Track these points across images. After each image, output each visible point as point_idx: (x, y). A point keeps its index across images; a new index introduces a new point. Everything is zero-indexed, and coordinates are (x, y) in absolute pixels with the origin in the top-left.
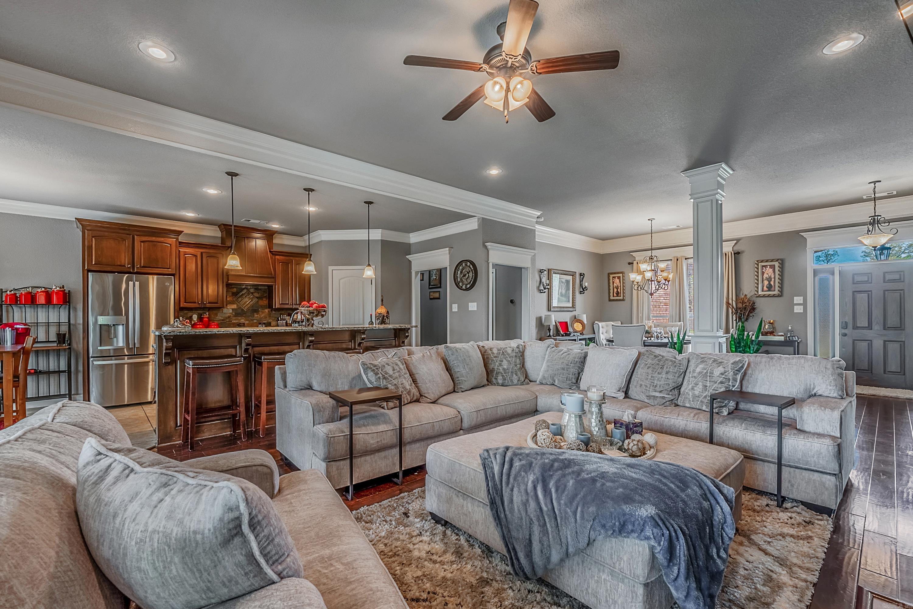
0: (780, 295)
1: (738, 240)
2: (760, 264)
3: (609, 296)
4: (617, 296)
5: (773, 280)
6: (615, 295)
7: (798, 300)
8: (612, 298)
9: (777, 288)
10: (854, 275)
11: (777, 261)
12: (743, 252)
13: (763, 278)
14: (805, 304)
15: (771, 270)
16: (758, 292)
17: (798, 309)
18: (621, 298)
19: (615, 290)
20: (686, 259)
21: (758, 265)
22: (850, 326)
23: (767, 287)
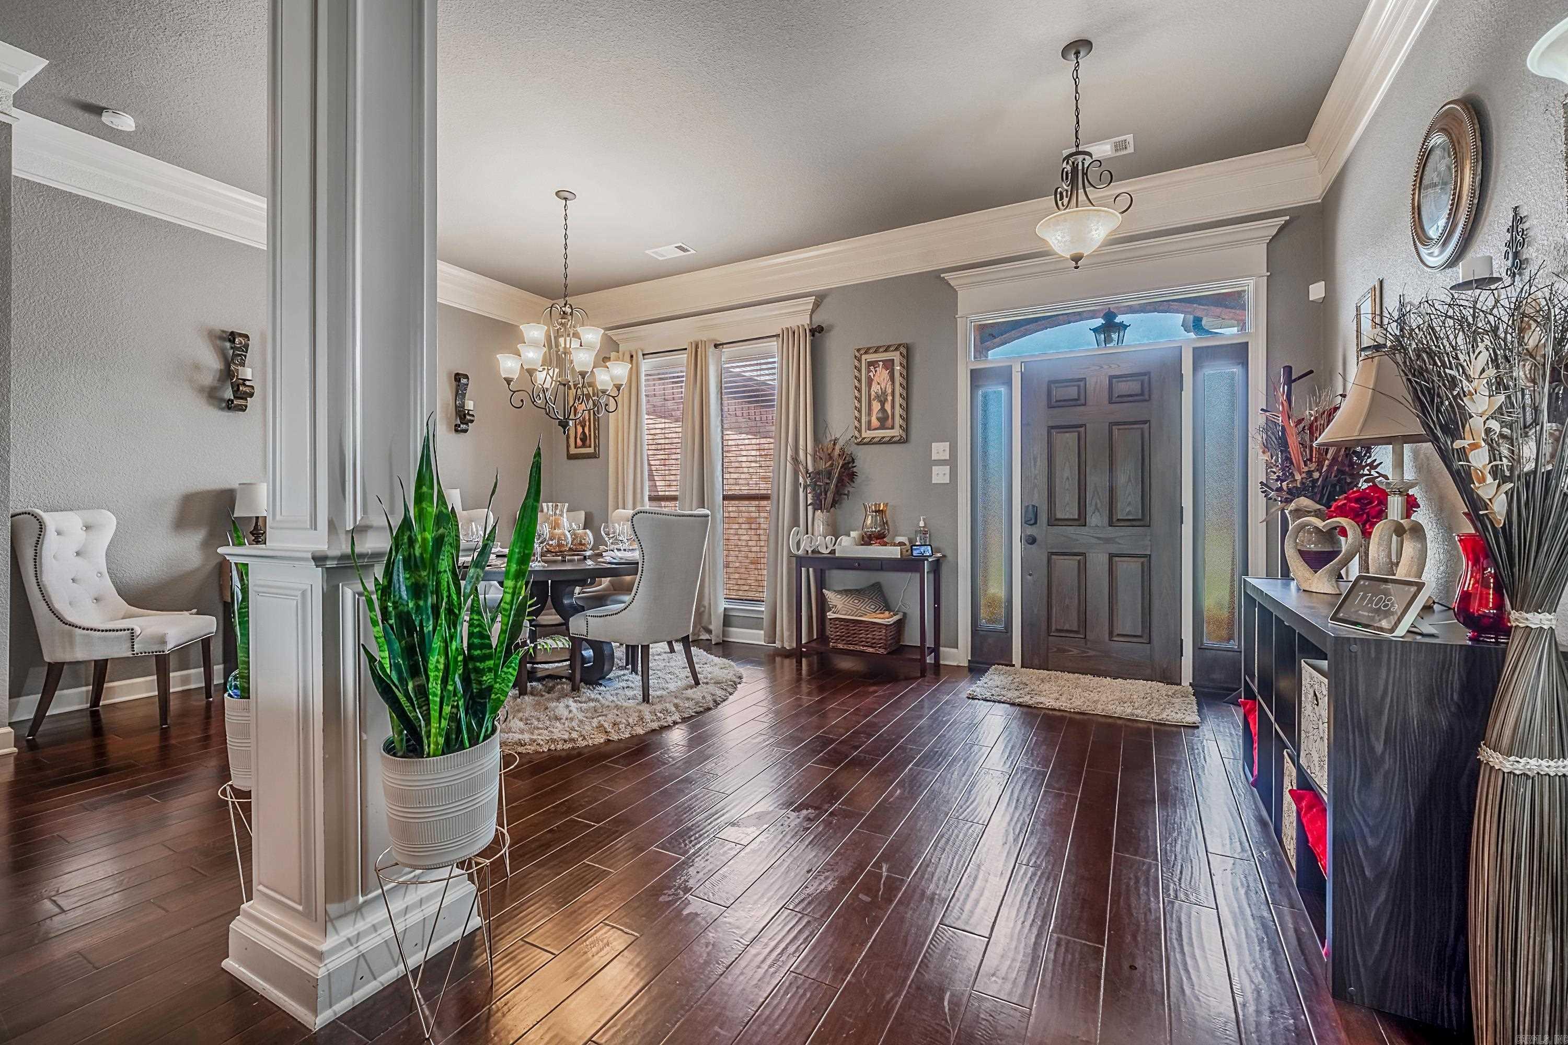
0: (903, 441)
1: (820, 299)
2: (864, 357)
3: (568, 446)
4: (584, 446)
5: (890, 398)
6: (579, 442)
7: (940, 450)
8: (573, 451)
9: (898, 421)
10: (1050, 383)
11: (896, 349)
12: (831, 328)
13: (870, 395)
14: (952, 462)
15: (885, 374)
16: (860, 431)
17: (940, 475)
18: (591, 450)
19: (580, 430)
20: (716, 346)
21: (859, 360)
22: (1043, 517)
23: (878, 419)
